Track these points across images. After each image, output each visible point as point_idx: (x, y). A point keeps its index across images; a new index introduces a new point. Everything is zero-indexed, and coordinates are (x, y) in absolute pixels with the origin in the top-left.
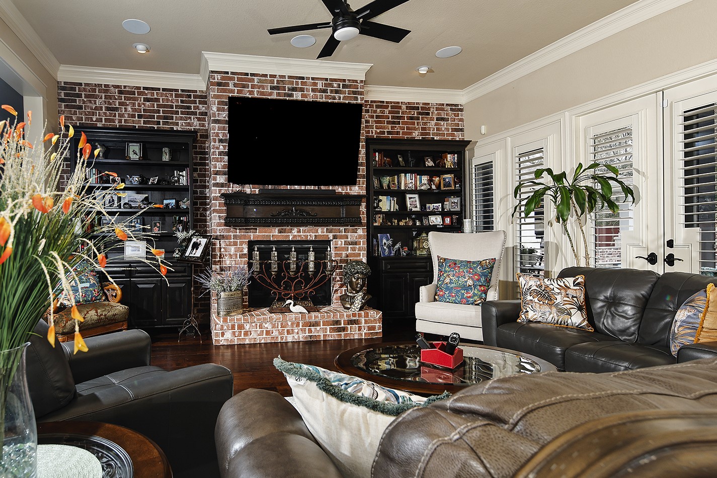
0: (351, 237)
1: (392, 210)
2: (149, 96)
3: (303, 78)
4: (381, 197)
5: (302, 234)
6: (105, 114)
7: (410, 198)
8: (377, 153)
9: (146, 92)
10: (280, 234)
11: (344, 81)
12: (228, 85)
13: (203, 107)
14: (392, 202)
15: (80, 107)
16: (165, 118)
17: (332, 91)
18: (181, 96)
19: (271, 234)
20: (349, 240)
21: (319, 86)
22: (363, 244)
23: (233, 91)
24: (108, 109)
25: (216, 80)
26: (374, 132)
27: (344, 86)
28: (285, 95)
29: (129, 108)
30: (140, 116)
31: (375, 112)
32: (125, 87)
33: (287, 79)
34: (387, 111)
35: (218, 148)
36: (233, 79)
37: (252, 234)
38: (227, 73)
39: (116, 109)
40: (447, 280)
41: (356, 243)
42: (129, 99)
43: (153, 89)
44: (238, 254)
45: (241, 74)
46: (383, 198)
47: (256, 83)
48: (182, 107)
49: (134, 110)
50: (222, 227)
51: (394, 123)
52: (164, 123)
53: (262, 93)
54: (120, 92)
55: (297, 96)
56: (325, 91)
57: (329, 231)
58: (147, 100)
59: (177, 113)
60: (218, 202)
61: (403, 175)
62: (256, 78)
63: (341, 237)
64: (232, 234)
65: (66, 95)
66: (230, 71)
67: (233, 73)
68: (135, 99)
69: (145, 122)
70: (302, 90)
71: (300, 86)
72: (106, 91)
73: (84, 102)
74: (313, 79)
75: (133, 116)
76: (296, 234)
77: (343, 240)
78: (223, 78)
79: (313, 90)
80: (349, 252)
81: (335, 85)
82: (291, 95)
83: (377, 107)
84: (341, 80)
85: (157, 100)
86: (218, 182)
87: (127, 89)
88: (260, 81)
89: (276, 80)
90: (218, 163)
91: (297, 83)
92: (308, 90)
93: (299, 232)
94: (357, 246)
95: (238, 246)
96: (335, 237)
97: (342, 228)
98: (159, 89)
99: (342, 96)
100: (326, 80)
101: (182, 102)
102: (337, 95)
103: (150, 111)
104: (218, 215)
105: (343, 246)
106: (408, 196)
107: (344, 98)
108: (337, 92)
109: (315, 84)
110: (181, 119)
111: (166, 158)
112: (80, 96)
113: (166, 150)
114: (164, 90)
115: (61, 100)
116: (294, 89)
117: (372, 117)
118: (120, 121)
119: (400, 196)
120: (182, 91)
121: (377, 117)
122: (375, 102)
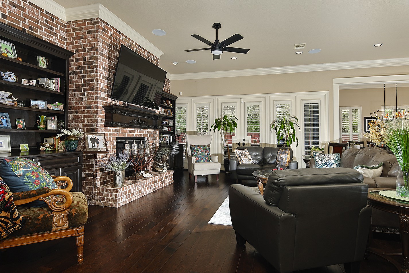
0: (155, 135)
2: (15, 3)
3: (140, 47)
5: (138, 133)
10: (130, 133)
11: (154, 56)
12: (108, 32)
13: (63, 33)
16: (30, 28)
18: (46, 16)
19: (126, 133)
20: (154, 137)
21: (146, 55)
22: (158, 139)
23: (111, 38)
25: (102, 26)
27: (154, 59)
30: (4, 16)
33: (134, 44)
35: (102, 73)
36: (111, 30)
37: (118, 133)
40: (199, 154)
41: (156, 139)
44: (111, 146)
45: (115, 29)
47: (122, 39)
48: (45, 26)
50: (103, 128)
57: (148, 132)
60: (101, 110)
62: (122, 36)
64: (108, 133)
70: (140, 53)
71: (139, 51)
74: (144, 49)
76: (136, 133)
77: (152, 137)
78: (106, 27)
81: (151, 57)
85: (23, 9)
86: (101, 96)
88: (124, 39)
89: (130, 42)
90: (102, 83)
92: (142, 54)
95: (111, 141)
97: (152, 131)
100: (148, 52)
101: (46, 21)
104: (101, 119)
105: (153, 140)
108: (151, 60)
109: (145, 52)
110: (45, 35)
114: (30, 4)
120: (47, 12)
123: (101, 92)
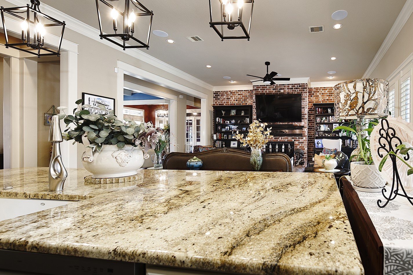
0: (301, 140)
1: (326, 130)
2: (240, 93)
3: (284, 85)
4: (321, 125)
6: (226, 100)
7: (335, 125)
8: (320, 109)
9: (239, 92)
10: (275, 139)
11: (300, 84)
12: (258, 90)
14: (326, 127)
15: (219, 99)
16: (244, 100)
17: (295, 89)
18: (250, 92)
20: (300, 141)
21: (290, 87)
22: (306, 143)
23: (260, 92)
24: (227, 99)
25: (255, 89)
26: (321, 100)
27: (299, 86)
28: (278, 91)
29: (233, 98)
30: (236, 100)
31: (322, 92)
32: (232, 91)
33: (278, 86)
34: (327, 91)
36: (260, 87)
38: (258, 86)
39: (229, 99)
41: (303, 143)
42: (233, 95)
43: (241, 91)
45: (263, 85)
46: (322, 126)
47: (268, 88)
48: (250, 96)
49: (235, 98)
51: (329, 96)
52: (244, 102)
53: (270, 91)
54: (231, 93)
55: (282, 91)
56: (292, 89)
57: (292, 138)
58: (239, 95)
59: (248, 98)
61: (330, 117)
62: (268, 86)
63: (297, 141)
65: (215, 95)
66: (259, 85)
67: (260, 86)
68: (235, 95)
69: (238, 102)
70: (284, 89)
71: (283, 88)
72: (227, 93)
73: (220, 97)
74: (288, 85)
75: (235, 100)
76: (280, 139)
77: (298, 142)
78: (257, 88)
79: (288, 89)
80: (300, 146)
81: (296, 86)
82: (280, 91)
83: (322, 90)
84: (298, 84)
85: (242, 94)
87: (233, 92)
88: (269, 87)
89: (274, 86)
91: (282, 87)
92: (286, 89)
93: (282, 138)
94: (303, 144)
96: (294, 140)
97: (297, 137)
98: (243, 91)
99: (298, 90)
100: (293, 84)
101: (250, 94)
102: (296, 90)
103: (239, 98)
105: (298, 143)
106: (334, 125)
107: (299, 90)
108: (297, 88)
109: (289, 86)
110: (249, 100)
111: (243, 114)
112: (219, 95)
113: (243, 112)
114: (244, 91)
115: (214, 97)
116: (281, 89)
117: (320, 94)
118: (231, 103)
119: (330, 124)
120: (250, 90)
121: (322, 94)
122: (321, 88)
123: (254, 120)
